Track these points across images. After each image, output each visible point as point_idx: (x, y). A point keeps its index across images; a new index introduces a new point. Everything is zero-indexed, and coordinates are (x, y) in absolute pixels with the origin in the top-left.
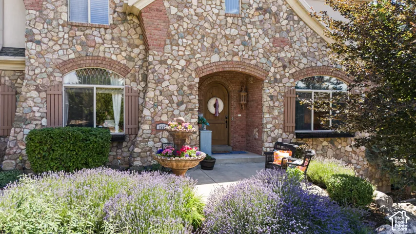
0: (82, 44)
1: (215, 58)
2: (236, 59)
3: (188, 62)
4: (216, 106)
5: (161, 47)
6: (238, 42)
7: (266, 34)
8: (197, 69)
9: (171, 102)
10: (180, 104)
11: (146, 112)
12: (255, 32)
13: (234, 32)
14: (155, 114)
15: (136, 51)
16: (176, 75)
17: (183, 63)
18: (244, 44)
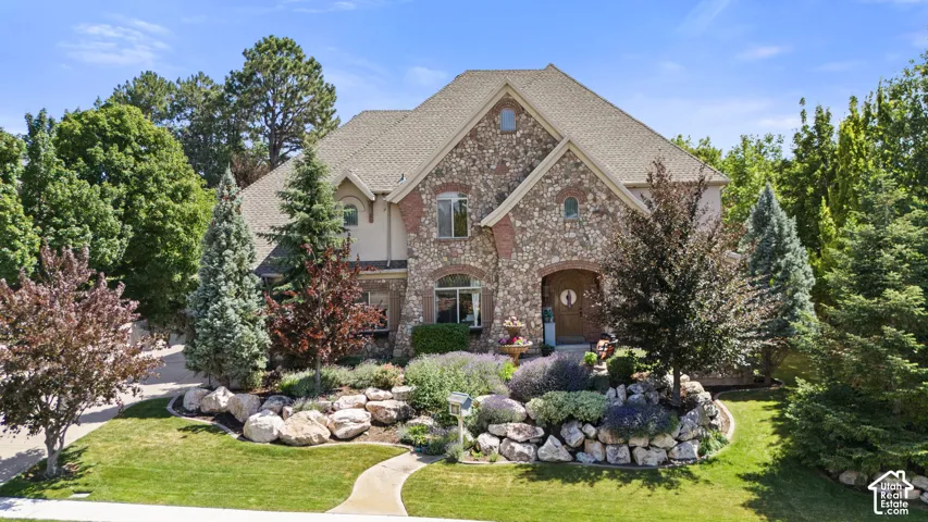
0: (448, 256)
1: (555, 260)
2: (575, 258)
3: (532, 265)
4: (568, 298)
5: (509, 255)
6: (576, 243)
7: (603, 233)
8: (540, 271)
9: (518, 299)
10: (525, 301)
11: (497, 310)
12: (593, 233)
13: (572, 235)
14: (504, 310)
15: (490, 257)
16: (521, 277)
17: (527, 266)
18: (583, 244)
